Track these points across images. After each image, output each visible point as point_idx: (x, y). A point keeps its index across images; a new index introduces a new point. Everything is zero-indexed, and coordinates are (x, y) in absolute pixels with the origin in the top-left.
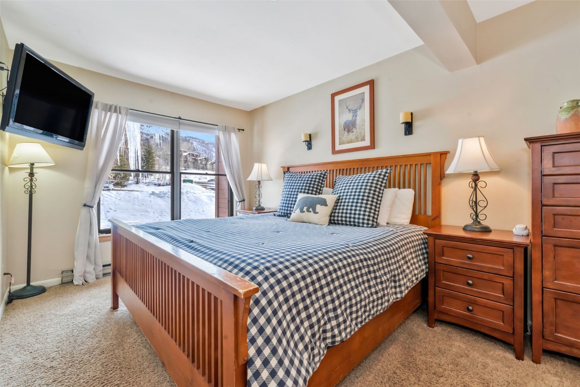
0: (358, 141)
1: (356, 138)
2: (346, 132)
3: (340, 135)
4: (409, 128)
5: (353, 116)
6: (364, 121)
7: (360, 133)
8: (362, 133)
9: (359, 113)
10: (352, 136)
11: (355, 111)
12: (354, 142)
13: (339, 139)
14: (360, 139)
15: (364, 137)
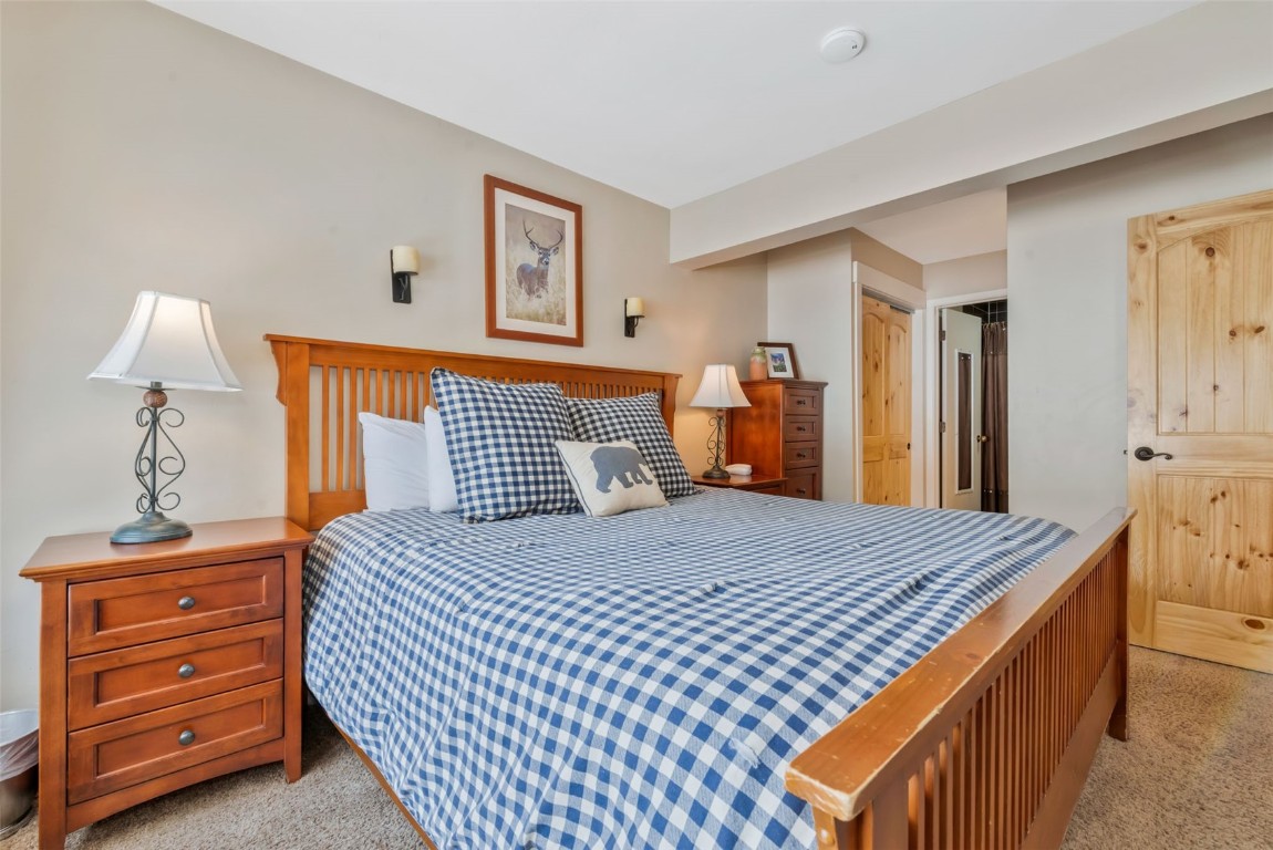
0: (551, 321)
1: (548, 314)
2: (523, 291)
3: (508, 292)
4: (630, 325)
5: (541, 260)
6: (562, 281)
7: (557, 305)
8: (560, 307)
9: (553, 259)
10: (536, 305)
11: (545, 253)
12: (543, 321)
13: (508, 302)
14: (555, 318)
15: (564, 316)
